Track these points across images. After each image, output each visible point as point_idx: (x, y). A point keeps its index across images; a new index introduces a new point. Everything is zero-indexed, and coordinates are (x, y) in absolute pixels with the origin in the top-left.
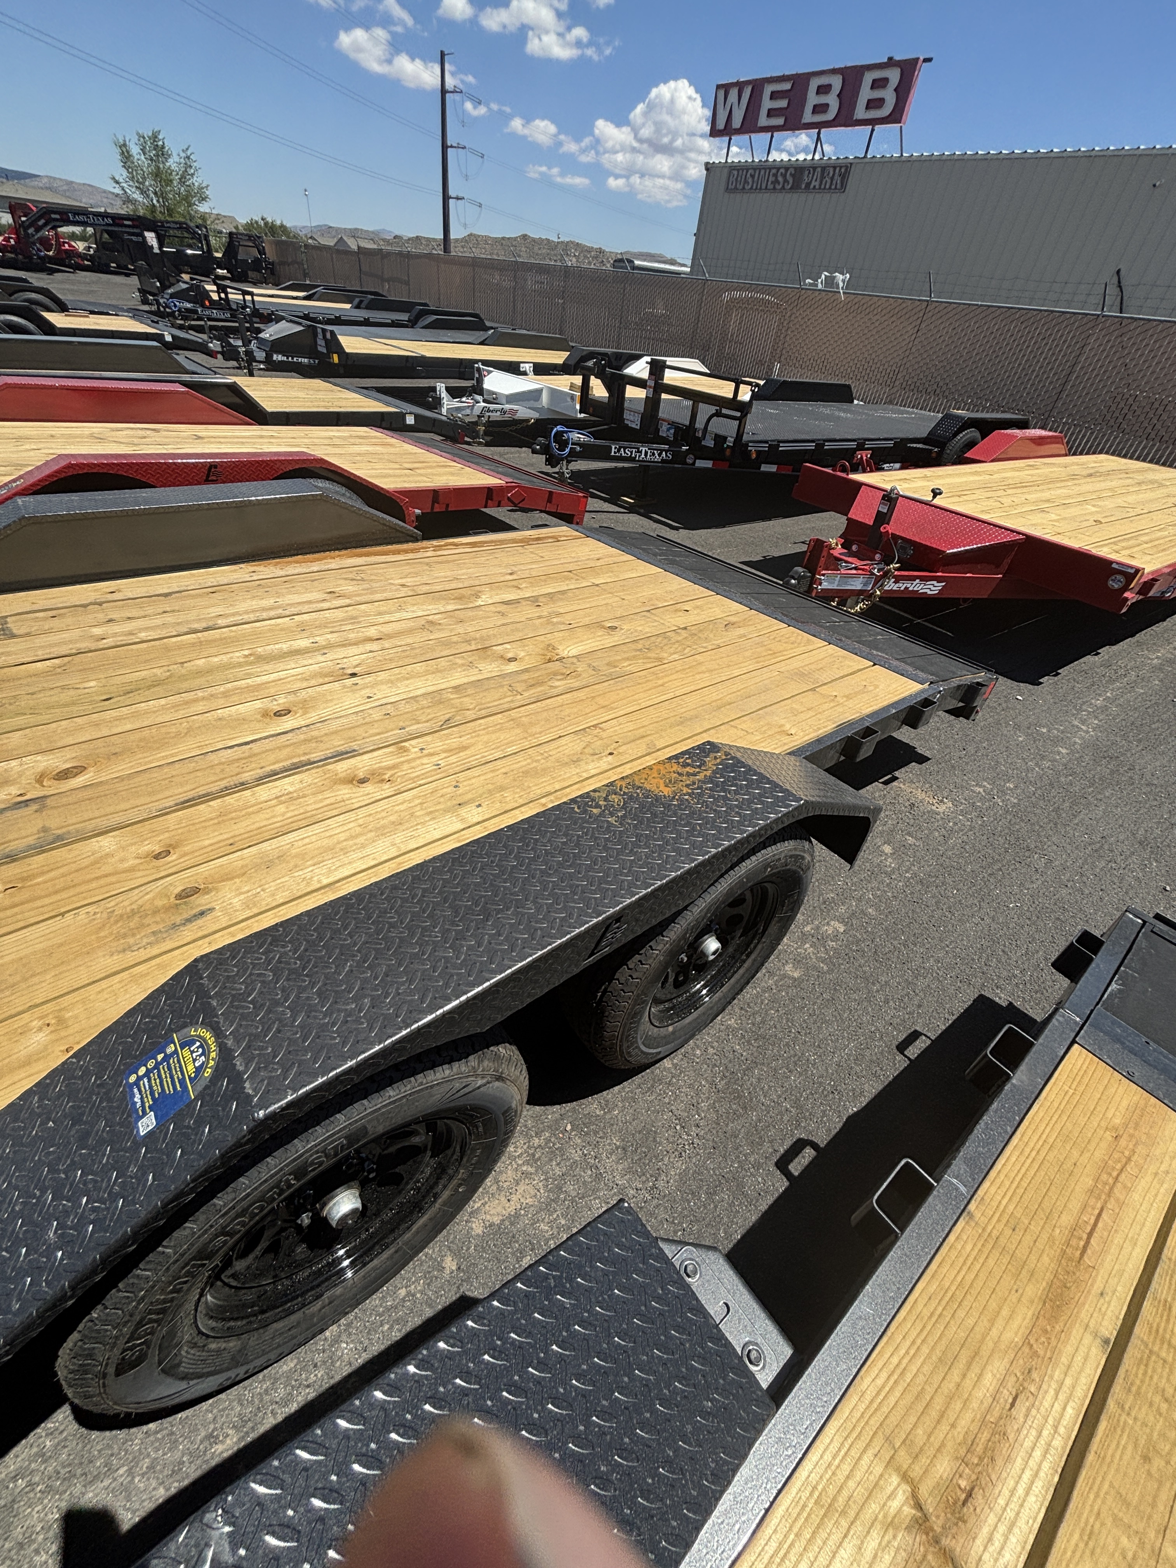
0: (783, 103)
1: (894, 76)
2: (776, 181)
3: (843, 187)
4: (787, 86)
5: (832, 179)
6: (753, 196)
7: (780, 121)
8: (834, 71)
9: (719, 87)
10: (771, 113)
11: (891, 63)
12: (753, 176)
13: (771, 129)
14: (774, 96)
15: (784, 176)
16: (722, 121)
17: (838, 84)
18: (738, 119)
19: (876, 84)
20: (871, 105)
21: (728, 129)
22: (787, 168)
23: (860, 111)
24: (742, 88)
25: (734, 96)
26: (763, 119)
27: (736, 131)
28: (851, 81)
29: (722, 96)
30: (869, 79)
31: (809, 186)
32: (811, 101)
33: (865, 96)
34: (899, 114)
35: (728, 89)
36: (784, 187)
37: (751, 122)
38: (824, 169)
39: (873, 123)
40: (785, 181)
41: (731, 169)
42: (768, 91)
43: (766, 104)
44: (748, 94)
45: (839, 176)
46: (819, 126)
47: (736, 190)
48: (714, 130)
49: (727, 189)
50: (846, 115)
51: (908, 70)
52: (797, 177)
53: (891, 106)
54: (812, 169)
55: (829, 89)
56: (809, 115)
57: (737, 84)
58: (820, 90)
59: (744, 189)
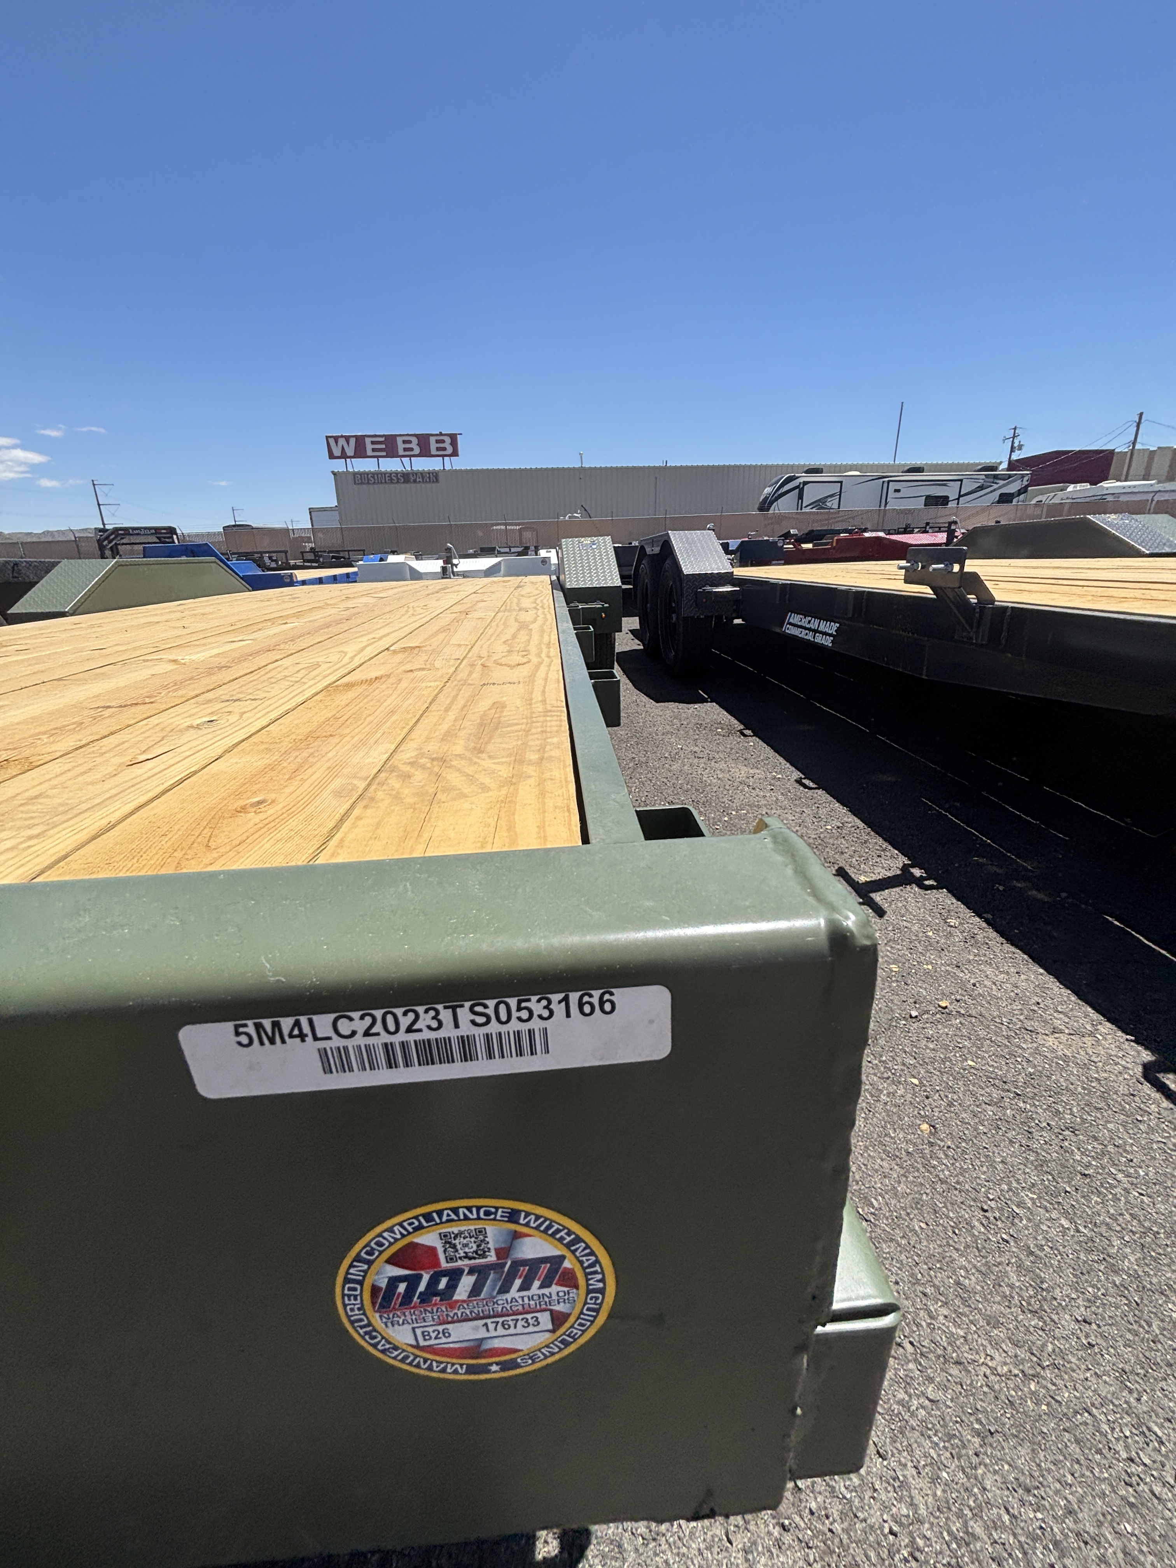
0: (383, 446)
1: (448, 440)
2: (391, 479)
3: (437, 481)
4: (382, 439)
5: (429, 478)
6: (376, 486)
7: (384, 454)
8: (408, 435)
9: (327, 437)
10: (374, 450)
11: (441, 434)
12: (373, 477)
13: (378, 457)
14: (373, 443)
15: (397, 477)
16: (337, 452)
17: (415, 440)
18: (350, 451)
19: (437, 442)
20: (438, 449)
21: (344, 456)
22: (397, 473)
23: (433, 452)
24: (347, 438)
25: (342, 442)
26: (369, 453)
27: (350, 457)
28: (423, 440)
29: (332, 441)
30: (432, 440)
31: (415, 481)
32: (401, 446)
33: (433, 446)
34: (455, 454)
35: (336, 439)
36: (398, 482)
37: (360, 452)
38: (422, 474)
39: (443, 456)
40: (398, 479)
41: (355, 474)
42: (368, 441)
43: (369, 447)
44: (353, 441)
45: (433, 477)
46: (410, 456)
47: (362, 483)
48: (332, 456)
49: (355, 483)
50: (425, 452)
51: (453, 438)
52: (406, 477)
53: (450, 450)
54: (415, 474)
55: (410, 442)
56: (401, 452)
57: (342, 436)
58: (404, 442)
59: (368, 483)
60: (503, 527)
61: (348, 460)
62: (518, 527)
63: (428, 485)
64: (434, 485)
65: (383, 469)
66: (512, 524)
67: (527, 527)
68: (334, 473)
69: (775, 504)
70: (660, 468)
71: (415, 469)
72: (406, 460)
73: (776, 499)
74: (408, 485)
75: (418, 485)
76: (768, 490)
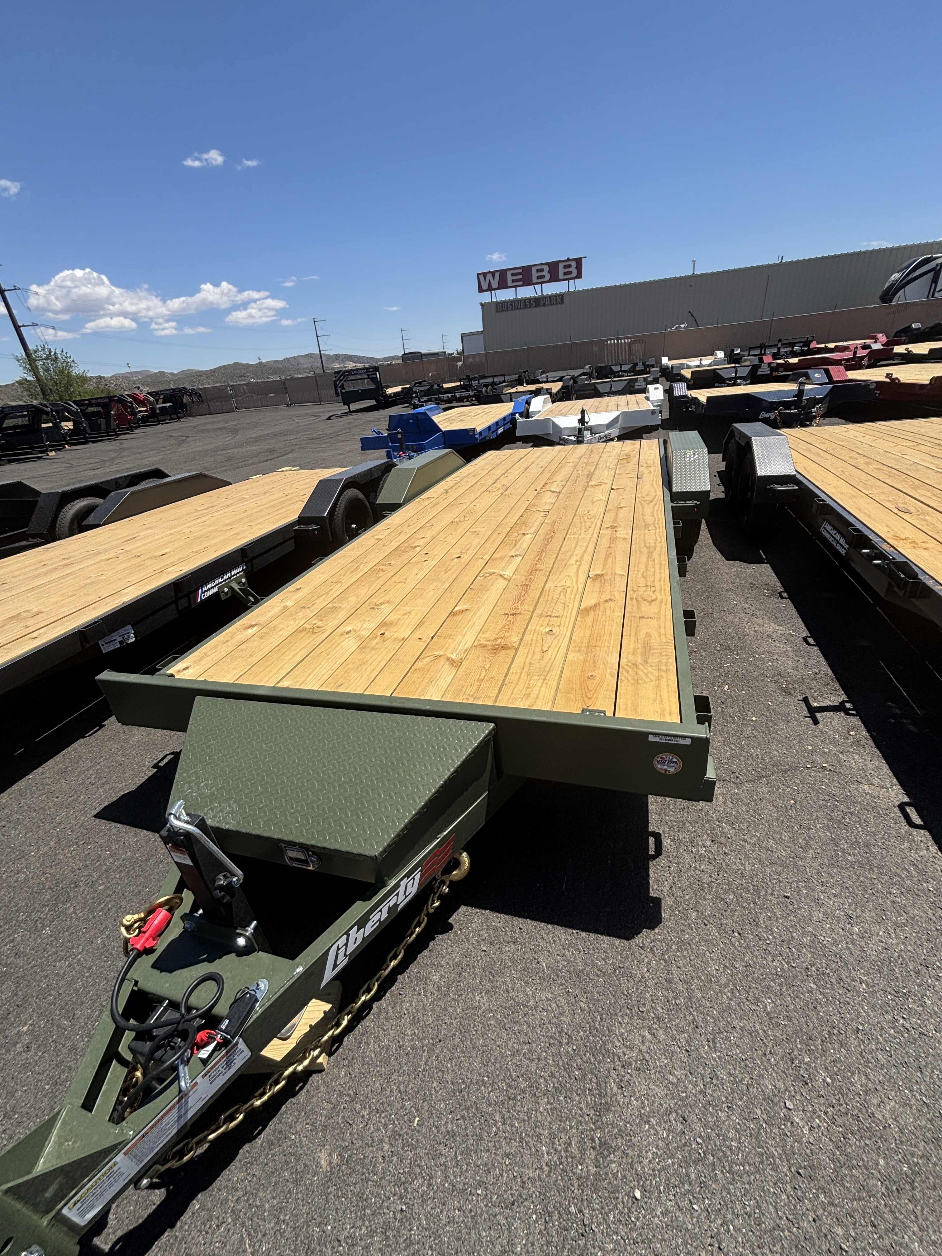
0: (520, 277)
1: (574, 264)
2: (525, 305)
3: (562, 302)
4: (520, 271)
5: (556, 300)
6: (513, 312)
7: (521, 283)
8: (541, 264)
9: (478, 274)
10: (513, 281)
11: (568, 260)
12: (511, 305)
13: (516, 287)
14: (513, 275)
15: (530, 302)
16: (485, 286)
17: (546, 268)
18: (495, 284)
19: (565, 267)
20: (565, 274)
21: (490, 289)
22: (530, 299)
23: (561, 276)
24: (493, 273)
25: (489, 277)
26: (510, 283)
27: (495, 289)
28: (553, 267)
29: (481, 277)
30: (561, 266)
31: (544, 305)
32: (535, 274)
33: (561, 270)
34: (579, 276)
35: (485, 274)
36: (530, 307)
37: (503, 285)
38: (550, 297)
39: (568, 279)
40: (530, 304)
41: (497, 303)
42: (509, 274)
43: (510, 278)
44: (497, 275)
45: (559, 299)
46: (541, 283)
47: (502, 311)
48: (481, 290)
49: (497, 311)
50: (554, 278)
51: (579, 261)
52: (537, 302)
53: (575, 273)
54: (544, 298)
55: (542, 270)
56: (534, 280)
57: (489, 272)
58: (538, 271)
59: (507, 310)
60: (615, 341)
61: (493, 292)
62: (628, 341)
63: (555, 307)
64: (559, 306)
65: (519, 297)
66: (623, 338)
67: (637, 340)
68: (482, 305)
69: (901, 293)
70: (775, 265)
71: (544, 293)
72: (538, 287)
73: (904, 286)
74: (537, 308)
75: (546, 308)
76: (895, 276)
